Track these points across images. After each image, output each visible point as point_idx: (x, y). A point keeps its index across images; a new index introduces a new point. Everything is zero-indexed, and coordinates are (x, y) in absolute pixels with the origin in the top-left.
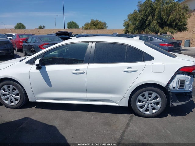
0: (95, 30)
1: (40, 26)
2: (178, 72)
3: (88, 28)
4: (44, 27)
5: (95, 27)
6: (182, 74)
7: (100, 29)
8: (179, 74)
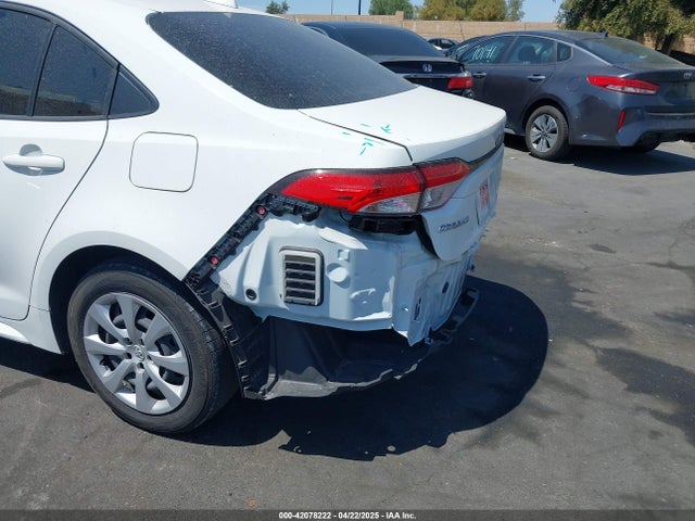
0: (462, 22)
1: (272, 4)
2: (271, 203)
3: (433, 15)
4: (285, 8)
5: (462, 11)
6: (294, 213)
7: (483, 19)
8: (279, 214)
